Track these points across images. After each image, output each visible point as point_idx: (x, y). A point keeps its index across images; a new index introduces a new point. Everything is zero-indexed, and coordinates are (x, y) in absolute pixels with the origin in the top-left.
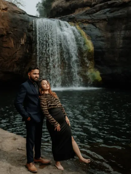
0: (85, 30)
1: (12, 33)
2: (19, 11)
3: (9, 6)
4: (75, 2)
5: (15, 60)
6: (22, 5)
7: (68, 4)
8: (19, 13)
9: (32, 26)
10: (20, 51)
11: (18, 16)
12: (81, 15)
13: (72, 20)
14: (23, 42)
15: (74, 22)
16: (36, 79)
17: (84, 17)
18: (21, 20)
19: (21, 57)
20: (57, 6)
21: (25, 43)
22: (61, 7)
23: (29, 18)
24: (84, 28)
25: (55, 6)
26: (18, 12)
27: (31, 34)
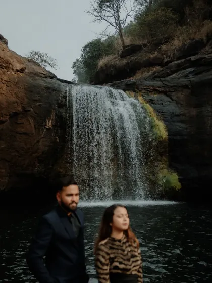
0: (153, 103)
1: (31, 109)
2: (44, 73)
3: (27, 65)
4: (136, 59)
5: (37, 154)
6: (50, 64)
7: (125, 61)
8: (43, 76)
9: (65, 97)
10: (45, 139)
11: (41, 82)
12: (146, 79)
13: (131, 88)
14: (49, 124)
15: (134, 91)
17: (151, 83)
18: (48, 88)
19: (47, 148)
20: (106, 65)
21: (53, 126)
22: (113, 66)
23: (59, 85)
24: (151, 102)
25: (103, 65)
26: (41, 75)
27: (62, 111)
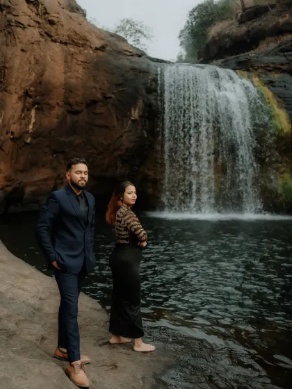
0: (273, 86)
1: (113, 96)
2: (130, 50)
3: (108, 41)
4: (260, 25)
5: (120, 152)
6: (145, 36)
7: (244, 28)
8: (129, 54)
9: (155, 80)
10: (130, 134)
11: (125, 62)
12: (267, 54)
13: (244, 67)
14: (135, 114)
15: (248, 70)
16: (83, 184)
17: (271, 59)
18: (133, 69)
19: (132, 145)
20: (219, 35)
21: (140, 117)
22: (228, 36)
23: (149, 65)
24: (270, 84)
25: (216, 35)
26: (126, 53)
27: (152, 97)
